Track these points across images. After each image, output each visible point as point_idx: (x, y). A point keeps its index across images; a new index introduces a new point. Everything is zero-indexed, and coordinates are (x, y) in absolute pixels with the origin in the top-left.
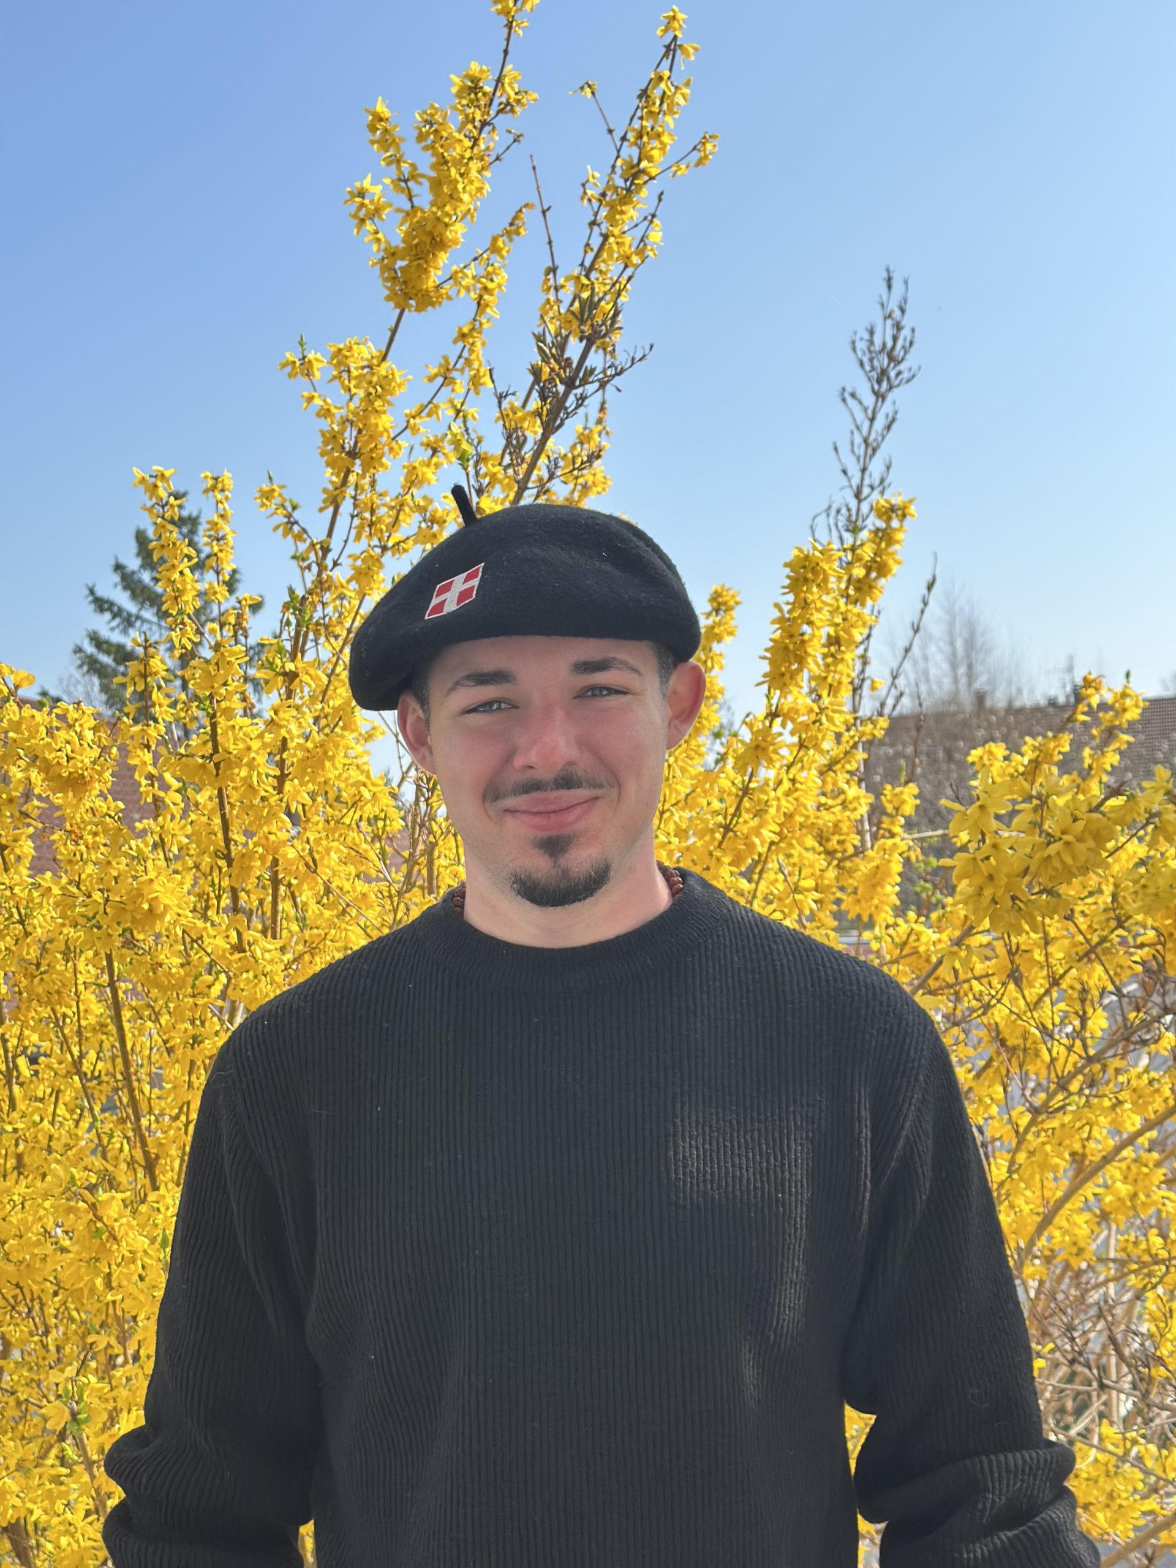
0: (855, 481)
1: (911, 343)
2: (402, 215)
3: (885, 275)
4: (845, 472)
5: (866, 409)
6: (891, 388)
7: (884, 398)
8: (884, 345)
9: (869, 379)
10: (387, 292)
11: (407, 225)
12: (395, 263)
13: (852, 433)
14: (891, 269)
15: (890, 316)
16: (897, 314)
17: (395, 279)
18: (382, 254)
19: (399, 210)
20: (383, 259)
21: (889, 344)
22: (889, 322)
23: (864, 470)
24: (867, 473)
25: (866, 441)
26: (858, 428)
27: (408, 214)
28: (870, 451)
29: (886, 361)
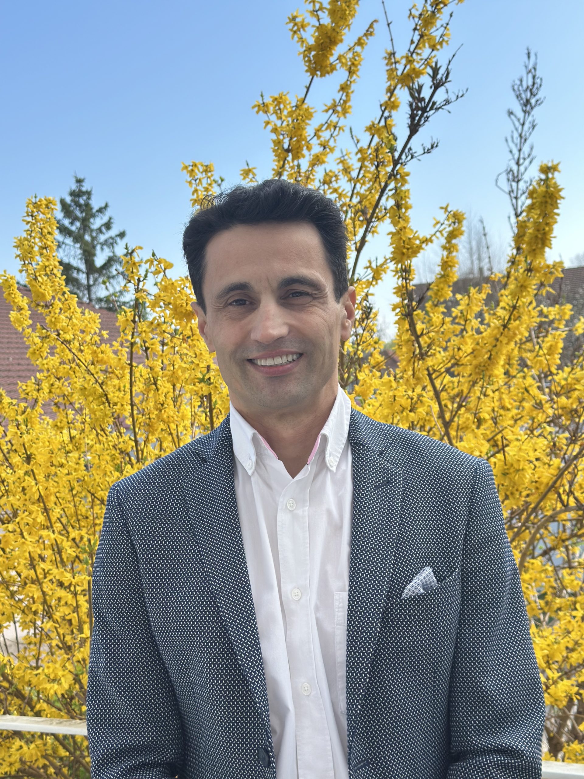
0: (516, 156)
1: (540, 85)
2: (315, 28)
3: (526, 51)
4: (511, 152)
5: (519, 120)
6: (532, 108)
7: (529, 114)
8: (528, 87)
9: (521, 104)
10: (307, 68)
11: (317, 34)
12: (310, 54)
13: (512, 132)
14: (530, 48)
15: (530, 71)
16: (533, 71)
17: (310, 61)
18: (304, 48)
19: (313, 26)
20: (305, 51)
21: (531, 87)
22: (530, 76)
23: (520, 150)
24: (522, 152)
25: (521, 136)
26: (517, 129)
27: (318, 28)
28: (523, 140)
29: (529, 94)
